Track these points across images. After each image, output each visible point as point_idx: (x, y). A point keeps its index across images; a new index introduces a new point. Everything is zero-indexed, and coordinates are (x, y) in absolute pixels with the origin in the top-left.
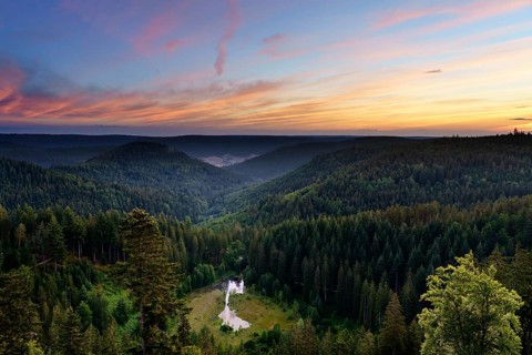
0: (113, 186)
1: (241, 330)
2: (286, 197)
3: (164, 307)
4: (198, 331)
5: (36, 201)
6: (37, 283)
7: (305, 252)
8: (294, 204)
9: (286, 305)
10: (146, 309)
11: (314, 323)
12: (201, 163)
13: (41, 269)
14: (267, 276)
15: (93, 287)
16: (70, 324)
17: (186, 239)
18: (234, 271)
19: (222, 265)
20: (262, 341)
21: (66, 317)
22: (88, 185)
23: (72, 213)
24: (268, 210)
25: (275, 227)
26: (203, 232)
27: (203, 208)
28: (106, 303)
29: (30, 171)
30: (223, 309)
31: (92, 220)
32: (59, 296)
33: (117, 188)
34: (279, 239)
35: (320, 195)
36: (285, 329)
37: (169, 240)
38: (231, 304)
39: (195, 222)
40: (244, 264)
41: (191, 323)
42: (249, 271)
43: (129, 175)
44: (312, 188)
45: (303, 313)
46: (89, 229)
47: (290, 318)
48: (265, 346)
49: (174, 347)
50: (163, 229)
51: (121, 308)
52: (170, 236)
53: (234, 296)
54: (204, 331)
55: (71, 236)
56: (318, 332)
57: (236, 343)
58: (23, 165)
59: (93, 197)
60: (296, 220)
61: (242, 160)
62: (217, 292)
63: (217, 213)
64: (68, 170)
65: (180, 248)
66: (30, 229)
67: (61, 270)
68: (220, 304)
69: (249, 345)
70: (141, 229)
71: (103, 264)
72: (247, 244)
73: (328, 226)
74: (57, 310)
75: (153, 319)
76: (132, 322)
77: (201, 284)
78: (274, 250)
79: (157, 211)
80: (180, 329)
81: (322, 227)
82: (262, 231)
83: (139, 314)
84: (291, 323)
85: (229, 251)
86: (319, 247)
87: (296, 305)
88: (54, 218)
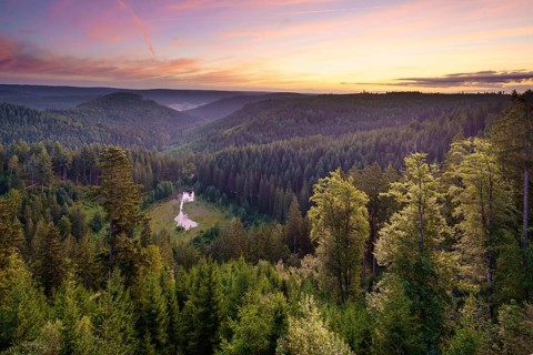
0: (97, 125)
1: (191, 229)
2: (226, 132)
3: (129, 219)
4: (158, 233)
5: (30, 137)
6: (24, 204)
7: (238, 170)
8: (231, 137)
9: (224, 207)
10: (114, 222)
11: (243, 221)
12: (167, 108)
13: (30, 192)
14: (211, 188)
15: (74, 204)
16: (50, 237)
17: (152, 163)
18: (188, 185)
19: (179, 181)
20: (206, 236)
21: (47, 231)
22: (76, 124)
23: (60, 146)
24: (213, 141)
25: (218, 153)
26: (166, 158)
27: (166, 140)
28: (84, 216)
29: (27, 113)
30: (178, 214)
31: (77, 152)
32: (42, 212)
33: (100, 126)
34: (220, 160)
35: (248, 130)
36: (222, 227)
37: (139, 164)
38: (184, 210)
39: (160, 150)
40: (195, 180)
41: (152, 228)
42: (198, 185)
43: (110, 116)
44: (243, 126)
45: (236, 213)
46: (74, 158)
47: (227, 217)
48: (208, 239)
49: (135, 250)
50: (135, 156)
51: (97, 219)
52: (140, 161)
53: (187, 204)
54: (163, 232)
55: (59, 166)
56: (245, 226)
57: (187, 240)
58: (21, 109)
59: (80, 133)
60: (232, 148)
61: (196, 107)
62: (174, 202)
63: (177, 144)
64: (61, 112)
65: (147, 170)
66: (22, 160)
67: (47, 192)
68: (176, 210)
69: (197, 240)
70: (114, 159)
71: (84, 184)
72: (197, 165)
73: (253, 151)
74: (40, 224)
75: (118, 228)
76: (104, 232)
77: (163, 196)
78: (216, 169)
79: (131, 143)
80: (143, 233)
81: (249, 152)
82: (209, 156)
83: (109, 225)
84: (228, 221)
85: (184, 170)
86: (247, 166)
87: (231, 207)
88: (44, 151)
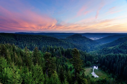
0: (71, 43)
1: (96, 78)
2: (110, 48)
3: (80, 69)
4: (86, 76)
5: (57, 45)
6: (56, 60)
7: (114, 62)
8: (112, 50)
9: (108, 74)
10: (76, 69)
11: (116, 80)
12: (89, 39)
13: (57, 58)
14: (104, 66)
15: (66, 63)
16: (62, 69)
17: (85, 55)
18: (96, 64)
19: (93, 62)
20: (101, 81)
21: (61, 68)
22: (66, 43)
23: (63, 48)
24: (105, 51)
25: (106, 55)
26: (89, 54)
27: (89, 49)
28: (68, 66)
29: (56, 39)
30: (92, 72)
31: (66, 49)
32: (60, 63)
34: (107, 58)
35: (120, 48)
36: (108, 80)
37: (81, 55)
38: (94, 71)
39: (87, 52)
40: (98, 63)
41: (85, 74)
42: (99, 64)
43: (74, 41)
44: (117, 46)
45: (113, 77)
46: (66, 51)
47: (109, 77)
48: (102, 82)
49: (81, 78)
50: (80, 53)
51: (71, 68)
52: (81, 54)
53: (95, 70)
54: (88, 76)
55: (63, 52)
56: (117, 82)
57: (95, 80)
58: (55, 38)
59: (67, 45)
60: (112, 54)
61: (99, 39)
62: (91, 68)
63: (92, 50)
64: (63, 39)
65: (83, 57)
66: (56, 50)
67: (60, 58)
68: (92, 71)
69: (98, 81)
70: (76, 52)
71: (68, 58)
72: (99, 58)
73: (122, 56)
74: (59, 66)
75: (77, 71)
76: (73, 71)
77: (88, 66)
78: (106, 60)
79: (79, 49)
80: (83, 74)
81: (120, 56)
82: (103, 55)
83: (74, 70)
85: (95, 59)
86: (119, 61)
87: (111, 74)
88: (60, 49)
